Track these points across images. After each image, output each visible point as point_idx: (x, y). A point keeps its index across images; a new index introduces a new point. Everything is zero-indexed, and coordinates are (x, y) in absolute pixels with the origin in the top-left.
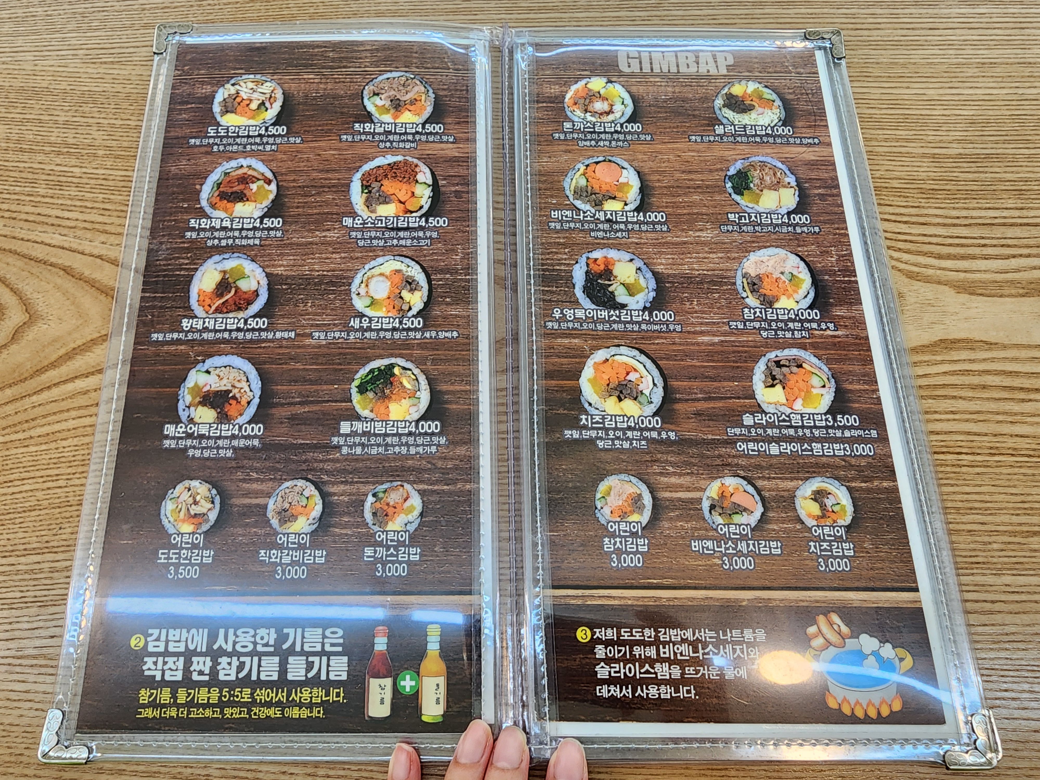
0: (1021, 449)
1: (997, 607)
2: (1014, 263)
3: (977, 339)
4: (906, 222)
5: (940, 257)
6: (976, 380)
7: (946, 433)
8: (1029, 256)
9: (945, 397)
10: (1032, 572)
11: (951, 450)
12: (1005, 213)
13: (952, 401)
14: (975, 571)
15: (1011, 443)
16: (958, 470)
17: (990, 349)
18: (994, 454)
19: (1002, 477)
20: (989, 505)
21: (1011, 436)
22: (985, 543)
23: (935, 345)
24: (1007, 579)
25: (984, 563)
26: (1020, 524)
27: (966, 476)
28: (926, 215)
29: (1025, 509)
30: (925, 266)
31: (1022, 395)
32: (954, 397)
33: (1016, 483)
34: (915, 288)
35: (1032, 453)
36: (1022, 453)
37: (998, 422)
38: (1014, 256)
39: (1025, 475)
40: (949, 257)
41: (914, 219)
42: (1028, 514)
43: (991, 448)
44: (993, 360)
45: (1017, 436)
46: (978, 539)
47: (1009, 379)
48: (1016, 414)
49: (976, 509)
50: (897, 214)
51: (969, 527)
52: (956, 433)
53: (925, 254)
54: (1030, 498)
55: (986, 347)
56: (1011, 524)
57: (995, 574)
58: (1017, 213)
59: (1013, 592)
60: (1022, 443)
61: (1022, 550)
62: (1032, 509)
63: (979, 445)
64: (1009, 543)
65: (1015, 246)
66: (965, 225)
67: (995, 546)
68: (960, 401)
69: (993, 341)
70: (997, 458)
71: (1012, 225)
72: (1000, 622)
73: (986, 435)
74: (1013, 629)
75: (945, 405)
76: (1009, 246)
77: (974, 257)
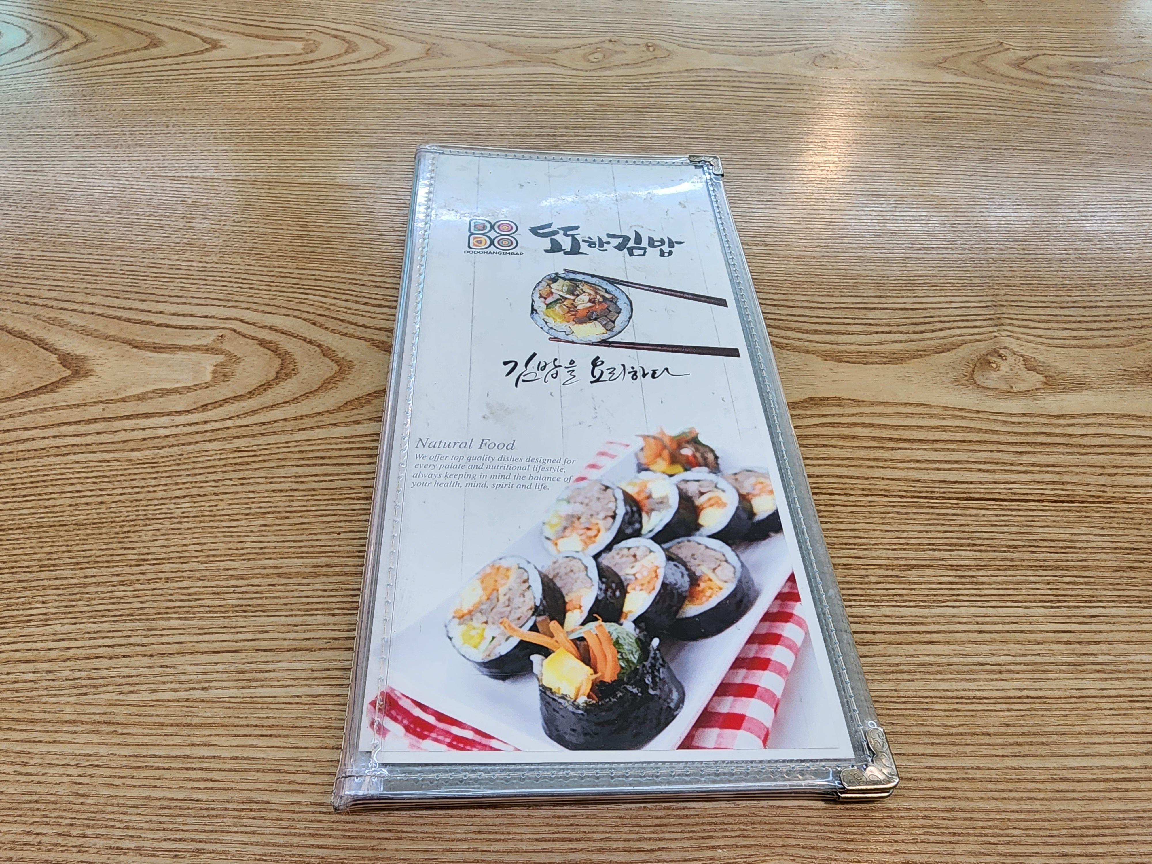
0: (893, 491)
1: (878, 637)
2: (876, 338)
3: (845, 397)
4: (775, 305)
5: (807, 332)
6: (846, 431)
7: (818, 476)
8: (890, 332)
9: (816, 445)
10: (912, 604)
11: (824, 491)
12: (866, 300)
13: (824, 449)
14: (853, 603)
15: (884, 485)
16: (832, 509)
17: (859, 406)
18: (867, 495)
19: (876, 515)
20: (864, 541)
21: (883, 479)
22: (862, 576)
23: (805, 401)
24: (888, 611)
25: (862, 595)
26: (897, 559)
27: (839, 515)
28: (793, 300)
29: (901, 544)
30: (793, 339)
31: (891, 444)
32: (824, 446)
33: (891, 521)
34: (785, 356)
35: (904, 494)
36: (895, 494)
37: (868, 467)
38: (877, 333)
39: (898, 513)
40: (816, 332)
41: (782, 303)
42: (905, 549)
43: (863, 490)
44: (861, 414)
45: (888, 479)
46: (855, 572)
47: (878, 431)
48: (886, 460)
49: (851, 544)
50: (767, 299)
51: (844, 561)
52: (828, 476)
53: (793, 330)
54: (905, 535)
55: (854, 404)
56: (888, 558)
57: (874, 606)
58: (876, 300)
59: (894, 623)
60: (892, 485)
61: (900, 583)
62: (908, 544)
63: (852, 486)
64: (887, 576)
65: (877, 325)
66: (829, 309)
67: (873, 579)
68: (831, 448)
69: (860, 399)
70: (870, 498)
71: (874, 308)
72: (882, 653)
73: (858, 478)
74: (896, 660)
75: (817, 452)
76: (871, 325)
77: (840, 333)
